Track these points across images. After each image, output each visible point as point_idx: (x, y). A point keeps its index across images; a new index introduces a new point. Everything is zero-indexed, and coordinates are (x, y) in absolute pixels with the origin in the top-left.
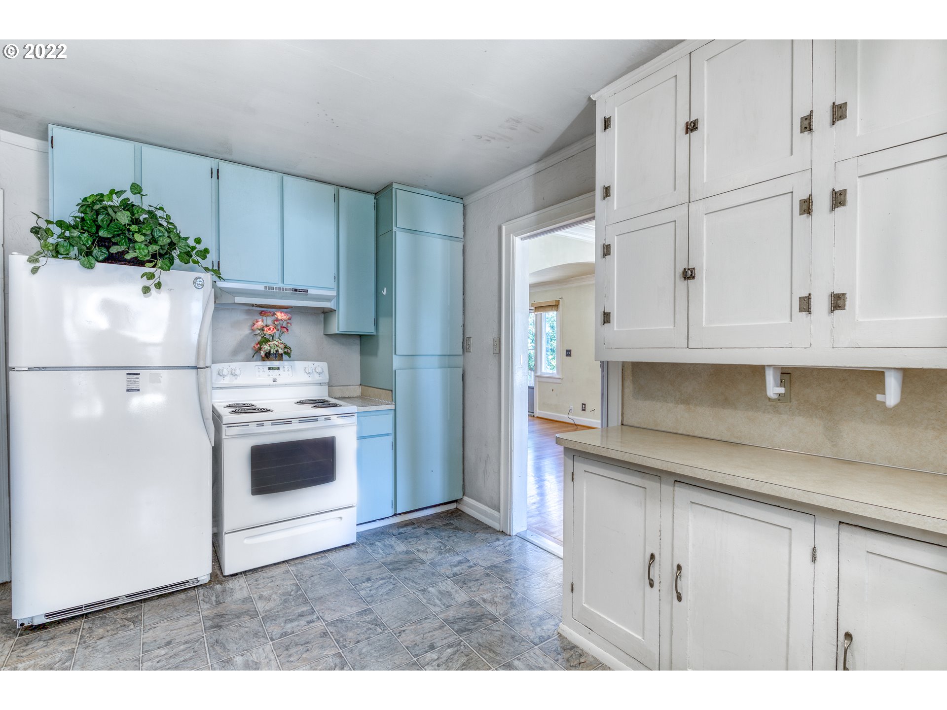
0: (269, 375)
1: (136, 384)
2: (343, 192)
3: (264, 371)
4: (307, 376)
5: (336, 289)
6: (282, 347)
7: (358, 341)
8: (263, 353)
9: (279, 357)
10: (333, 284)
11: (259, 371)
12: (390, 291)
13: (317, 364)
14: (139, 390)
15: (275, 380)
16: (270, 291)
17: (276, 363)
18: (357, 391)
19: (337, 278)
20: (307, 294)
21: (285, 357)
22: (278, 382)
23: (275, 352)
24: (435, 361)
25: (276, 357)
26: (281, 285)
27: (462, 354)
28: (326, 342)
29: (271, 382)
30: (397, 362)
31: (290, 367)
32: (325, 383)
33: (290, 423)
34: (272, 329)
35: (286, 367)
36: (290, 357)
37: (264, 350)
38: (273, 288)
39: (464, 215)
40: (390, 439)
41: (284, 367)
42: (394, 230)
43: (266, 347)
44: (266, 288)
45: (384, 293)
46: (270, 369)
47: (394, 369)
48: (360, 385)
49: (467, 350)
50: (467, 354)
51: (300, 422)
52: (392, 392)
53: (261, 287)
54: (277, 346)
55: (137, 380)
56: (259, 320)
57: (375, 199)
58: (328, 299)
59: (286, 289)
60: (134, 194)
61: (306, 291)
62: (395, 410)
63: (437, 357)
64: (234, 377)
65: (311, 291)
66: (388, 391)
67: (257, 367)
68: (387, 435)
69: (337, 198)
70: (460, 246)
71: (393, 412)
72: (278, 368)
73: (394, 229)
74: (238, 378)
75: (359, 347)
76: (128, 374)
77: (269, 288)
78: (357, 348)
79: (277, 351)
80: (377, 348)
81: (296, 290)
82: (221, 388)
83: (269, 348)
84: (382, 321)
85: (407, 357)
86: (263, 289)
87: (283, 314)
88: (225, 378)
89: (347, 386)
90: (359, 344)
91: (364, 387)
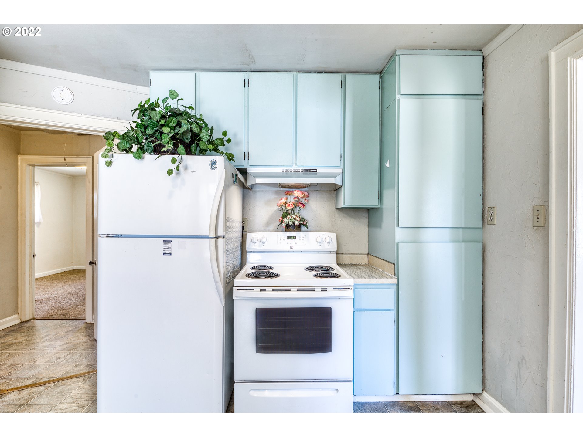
0: (288, 243)
1: (169, 250)
2: (349, 77)
3: (284, 240)
4: (318, 245)
5: (342, 167)
6: (298, 220)
7: (366, 215)
8: (284, 225)
9: (298, 228)
10: (338, 162)
11: (280, 240)
12: (393, 163)
13: (327, 234)
14: (171, 254)
15: (292, 247)
16: (287, 173)
17: (293, 234)
18: (365, 259)
19: (343, 157)
20: (317, 173)
21: (303, 228)
22: (295, 249)
23: (292, 224)
24: (447, 234)
25: (294, 228)
26: (294, 167)
27: (482, 227)
28: (337, 215)
29: (288, 249)
30: (400, 235)
31: (305, 237)
32: (334, 252)
33: (289, 290)
34: (291, 205)
35: (301, 236)
36: (307, 228)
37: (284, 222)
38: (288, 170)
39: (483, 68)
40: (392, 315)
41: (300, 237)
42: (397, 98)
43: (286, 220)
44: (283, 170)
45: (388, 166)
46: (288, 238)
47: (396, 241)
48: (368, 254)
49: (489, 222)
50: (487, 227)
51: (298, 290)
52: (394, 266)
53: (279, 170)
54: (295, 219)
55: (170, 246)
56: (283, 198)
57: (380, 78)
58: (334, 176)
59: (299, 170)
60: (173, 99)
61: (315, 170)
62: (398, 285)
63: (448, 229)
64: (262, 244)
65: (320, 171)
66: (391, 264)
67: (279, 236)
68: (389, 310)
69: (342, 84)
70: (478, 104)
71: (395, 287)
72: (295, 238)
73: (398, 96)
74: (265, 244)
75: (367, 220)
76: (164, 241)
77: (286, 170)
78: (366, 220)
79: (294, 223)
80: (381, 220)
81: (307, 170)
82: (253, 252)
83: (288, 221)
84: (387, 194)
85: (411, 229)
86: (281, 171)
87: (299, 192)
88: (256, 244)
89: (356, 254)
90: (367, 217)
91: (370, 256)
